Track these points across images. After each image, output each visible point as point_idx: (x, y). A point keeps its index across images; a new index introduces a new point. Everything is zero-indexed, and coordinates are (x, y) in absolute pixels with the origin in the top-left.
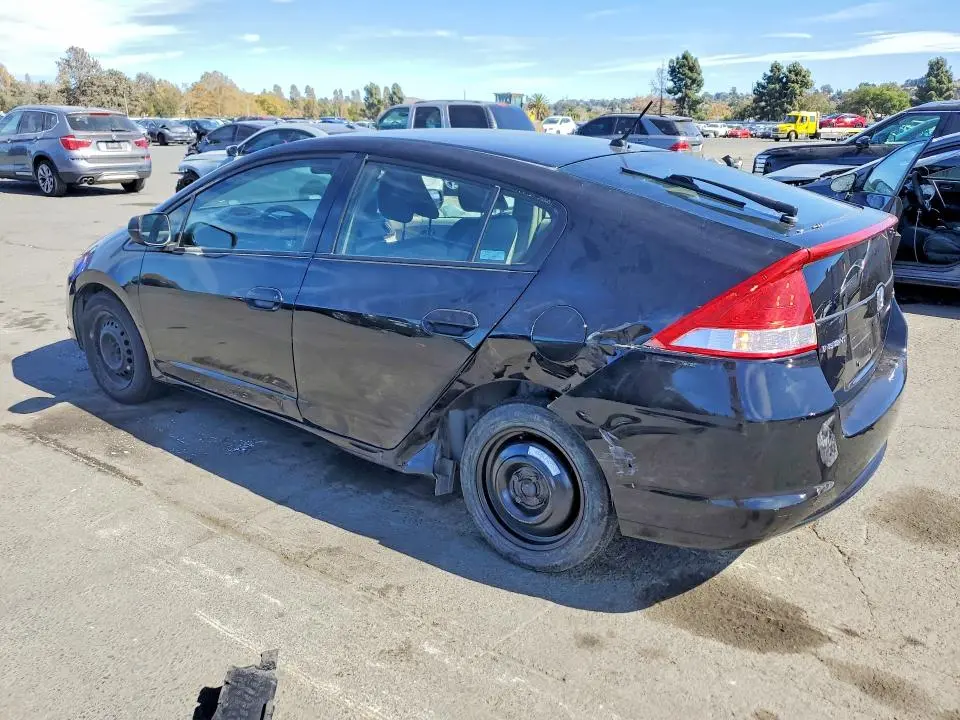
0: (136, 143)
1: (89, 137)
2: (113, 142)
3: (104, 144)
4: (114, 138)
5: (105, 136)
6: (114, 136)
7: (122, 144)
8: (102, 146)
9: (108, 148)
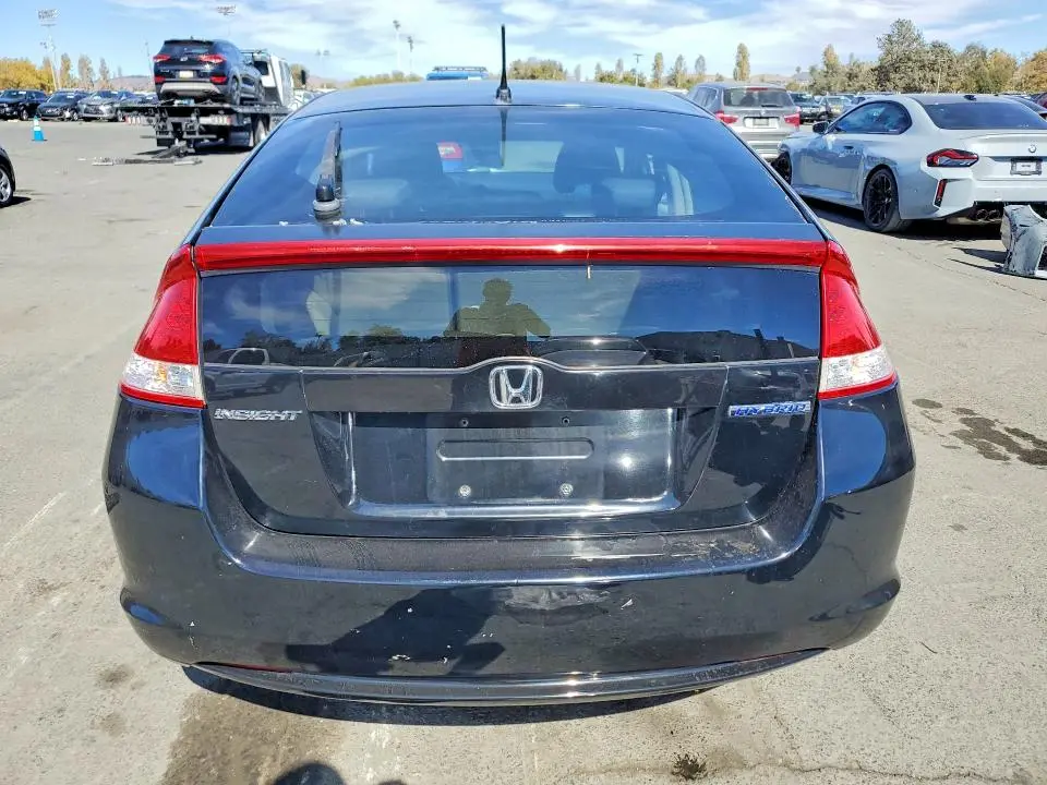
0: (786, 119)
1: (737, 113)
2: (761, 118)
3: (752, 120)
4: (763, 114)
5: (754, 112)
6: (763, 111)
7: (770, 120)
8: (749, 122)
9: (754, 124)
